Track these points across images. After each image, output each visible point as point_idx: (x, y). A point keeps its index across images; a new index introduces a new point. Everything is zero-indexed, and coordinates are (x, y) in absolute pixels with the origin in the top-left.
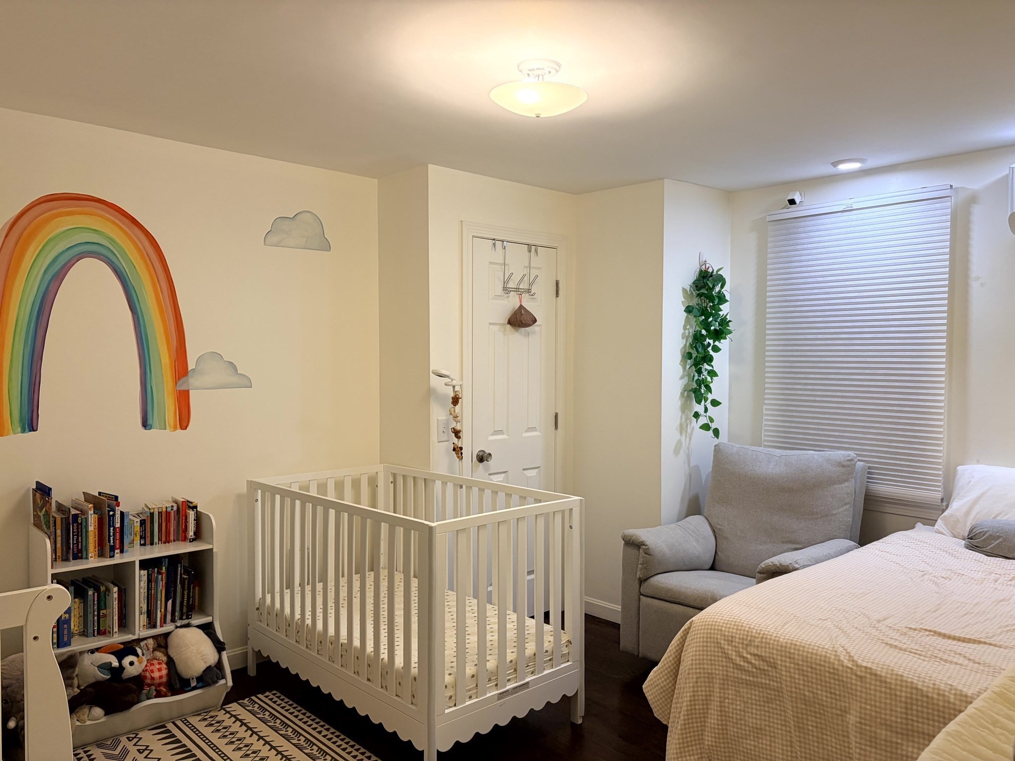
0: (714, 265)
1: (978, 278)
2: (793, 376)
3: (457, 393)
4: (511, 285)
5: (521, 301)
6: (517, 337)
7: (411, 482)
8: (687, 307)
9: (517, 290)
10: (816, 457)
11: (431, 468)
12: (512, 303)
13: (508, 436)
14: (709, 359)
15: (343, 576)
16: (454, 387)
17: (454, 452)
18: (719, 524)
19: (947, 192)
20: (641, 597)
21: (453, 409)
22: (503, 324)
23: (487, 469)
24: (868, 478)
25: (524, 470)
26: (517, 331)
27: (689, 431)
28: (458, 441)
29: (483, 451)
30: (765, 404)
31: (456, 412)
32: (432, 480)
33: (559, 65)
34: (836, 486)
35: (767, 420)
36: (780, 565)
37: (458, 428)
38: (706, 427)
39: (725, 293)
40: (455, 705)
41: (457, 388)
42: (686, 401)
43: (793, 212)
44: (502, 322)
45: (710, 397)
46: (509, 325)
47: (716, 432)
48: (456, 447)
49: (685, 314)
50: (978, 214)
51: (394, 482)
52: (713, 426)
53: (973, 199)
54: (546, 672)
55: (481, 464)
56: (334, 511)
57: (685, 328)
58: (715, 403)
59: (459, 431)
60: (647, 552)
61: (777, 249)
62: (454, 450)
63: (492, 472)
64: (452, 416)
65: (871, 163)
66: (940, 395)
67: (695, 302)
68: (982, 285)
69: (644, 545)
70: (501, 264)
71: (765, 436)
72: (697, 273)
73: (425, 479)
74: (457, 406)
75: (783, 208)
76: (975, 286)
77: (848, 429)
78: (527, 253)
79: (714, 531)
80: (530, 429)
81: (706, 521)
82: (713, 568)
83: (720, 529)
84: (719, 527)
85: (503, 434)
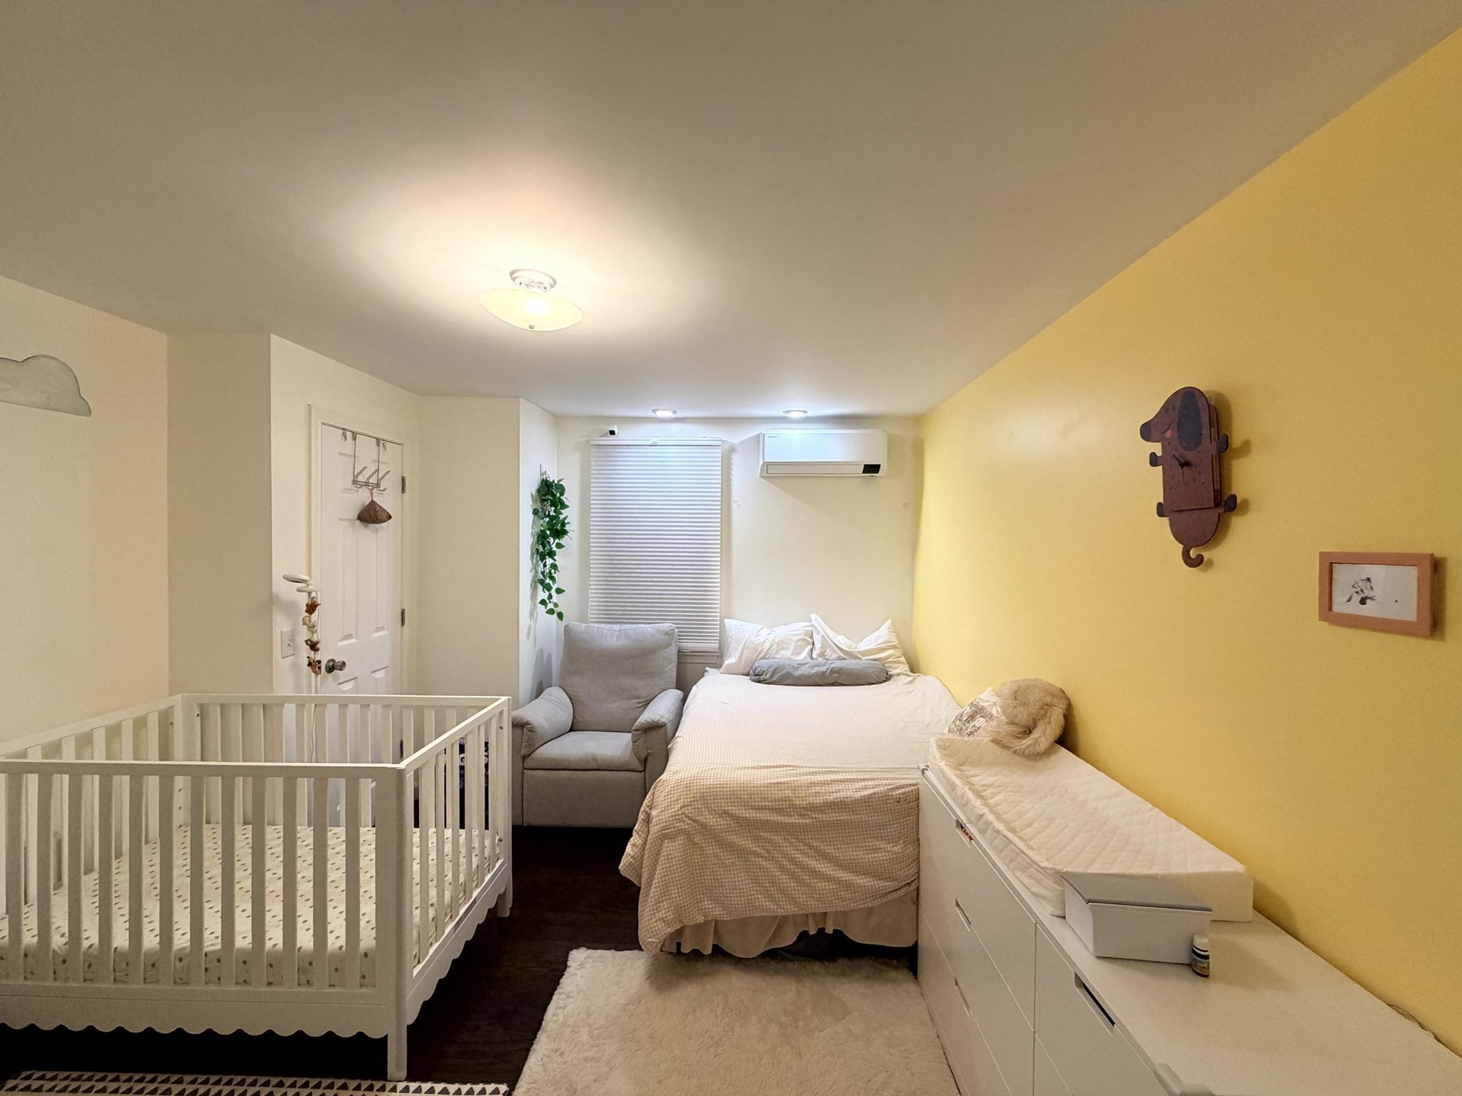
0: (553, 477)
1: (736, 502)
2: (613, 566)
3: (315, 600)
4: (360, 479)
5: (372, 497)
6: (367, 534)
7: (237, 714)
8: (534, 510)
9: (367, 484)
10: (649, 629)
11: (274, 690)
12: (363, 497)
13: (357, 639)
14: (551, 554)
15: (119, 855)
16: (310, 593)
17: (310, 668)
18: (574, 692)
19: (720, 443)
20: (525, 771)
21: (308, 618)
22: (353, 520)
23: (335, 679)
24: (679, 639)
25: (373, 672)
26: (366, 527)
27: (535, 615)
28: (314, 655)
29: (332, 660)
30: (591, 589)
31: (312, 621)
32: (277, 705)
33: (555, 282)
34: (665, 650)
35: (592, 602)
36: (653, 722)
37: (315, 639)
38: (551, 612)
39: (564, 499)
40: (419, 962)
41: (313, 595)
42: (533, 590)
43: (611, 440)
44: (352, 517)
45: (554, 587)
46: (358, 521)
47: (560, 616)
48: (312, 661)
49: (533, 516)
50: (736, 459)
51: (202, 715)
52: (558, 610)
53: (732, 450)
54: (487, 879)
55: (330, 675)
56: (68, 775)
57: (533, 528)
58: (559, 591)
59: (317, 643)
60: (531, 730)
61: (599, 468)
62: (310, 664)
63: (341, 681)
64: (305, 627)
65: (680, 414)
66: (717, 579)
67: (538, 506)
68: (739, 506)
69: (529, 724)
70: (350, 456)
71: (591, 614)
72: (540, 482)
73: (264, 705)
74: (313, 615)
75: (602, 436)
76: (734, 506)
77: (656, 605)
78: (375, 448)
79: (570, 698)
80: (378, 629)
81: (562, 690)
82: (571, 730)
83: (576, 696)
84: (575, 694)
85: (352, 638)
